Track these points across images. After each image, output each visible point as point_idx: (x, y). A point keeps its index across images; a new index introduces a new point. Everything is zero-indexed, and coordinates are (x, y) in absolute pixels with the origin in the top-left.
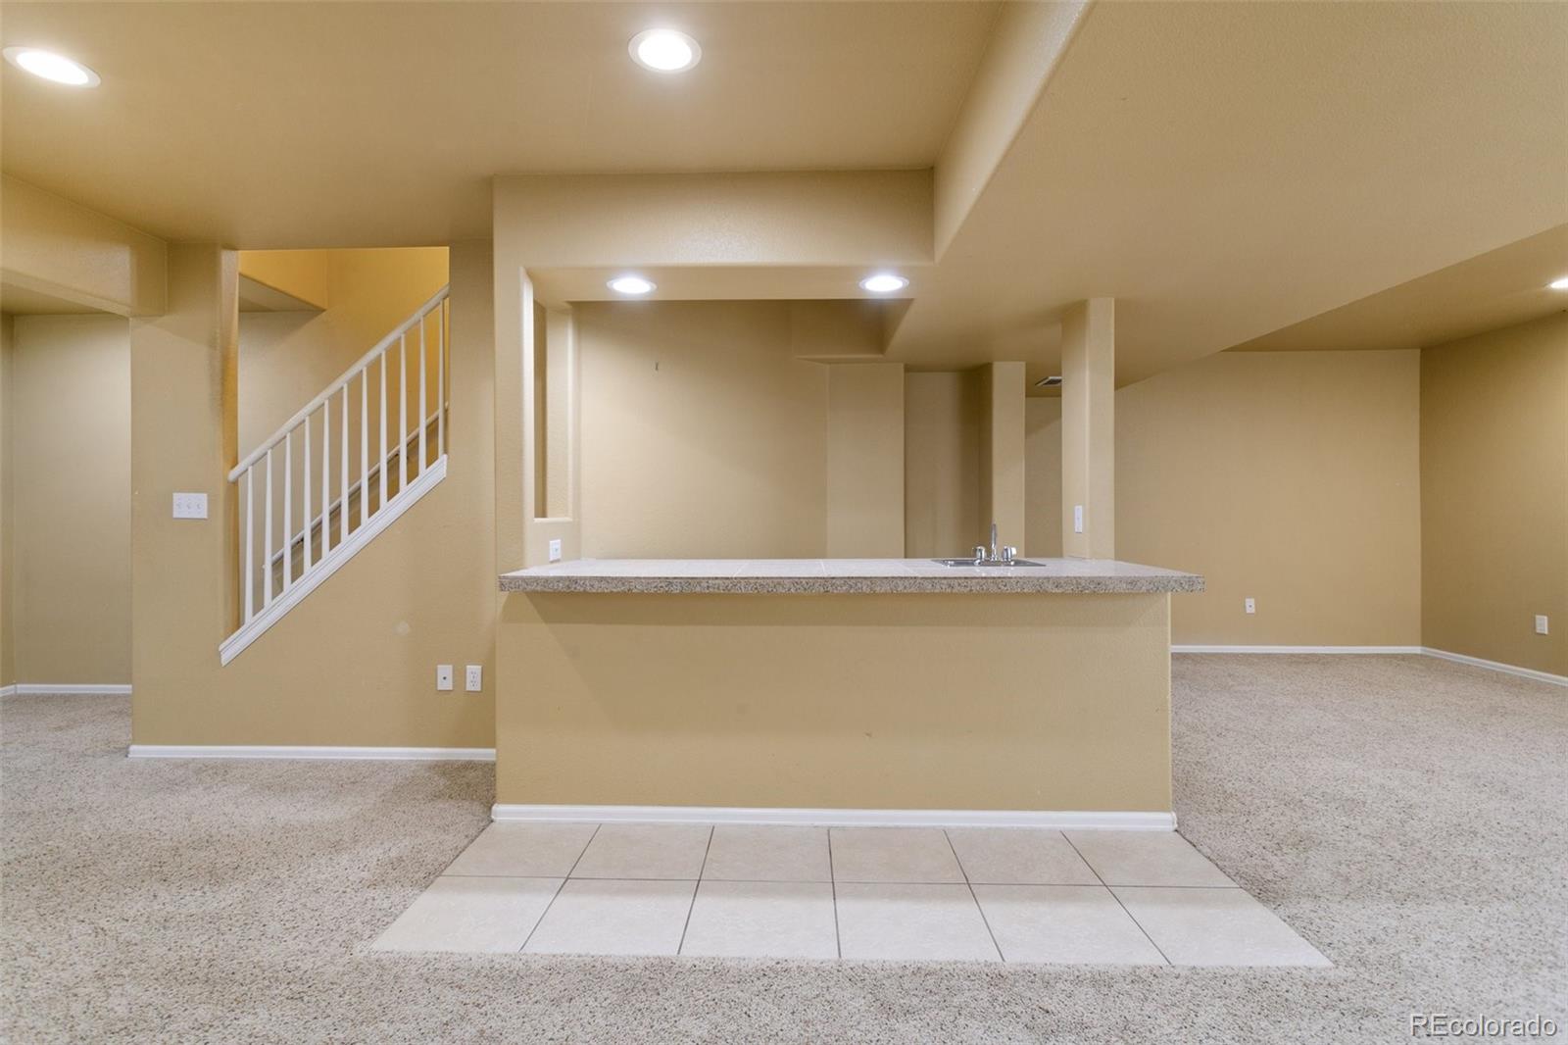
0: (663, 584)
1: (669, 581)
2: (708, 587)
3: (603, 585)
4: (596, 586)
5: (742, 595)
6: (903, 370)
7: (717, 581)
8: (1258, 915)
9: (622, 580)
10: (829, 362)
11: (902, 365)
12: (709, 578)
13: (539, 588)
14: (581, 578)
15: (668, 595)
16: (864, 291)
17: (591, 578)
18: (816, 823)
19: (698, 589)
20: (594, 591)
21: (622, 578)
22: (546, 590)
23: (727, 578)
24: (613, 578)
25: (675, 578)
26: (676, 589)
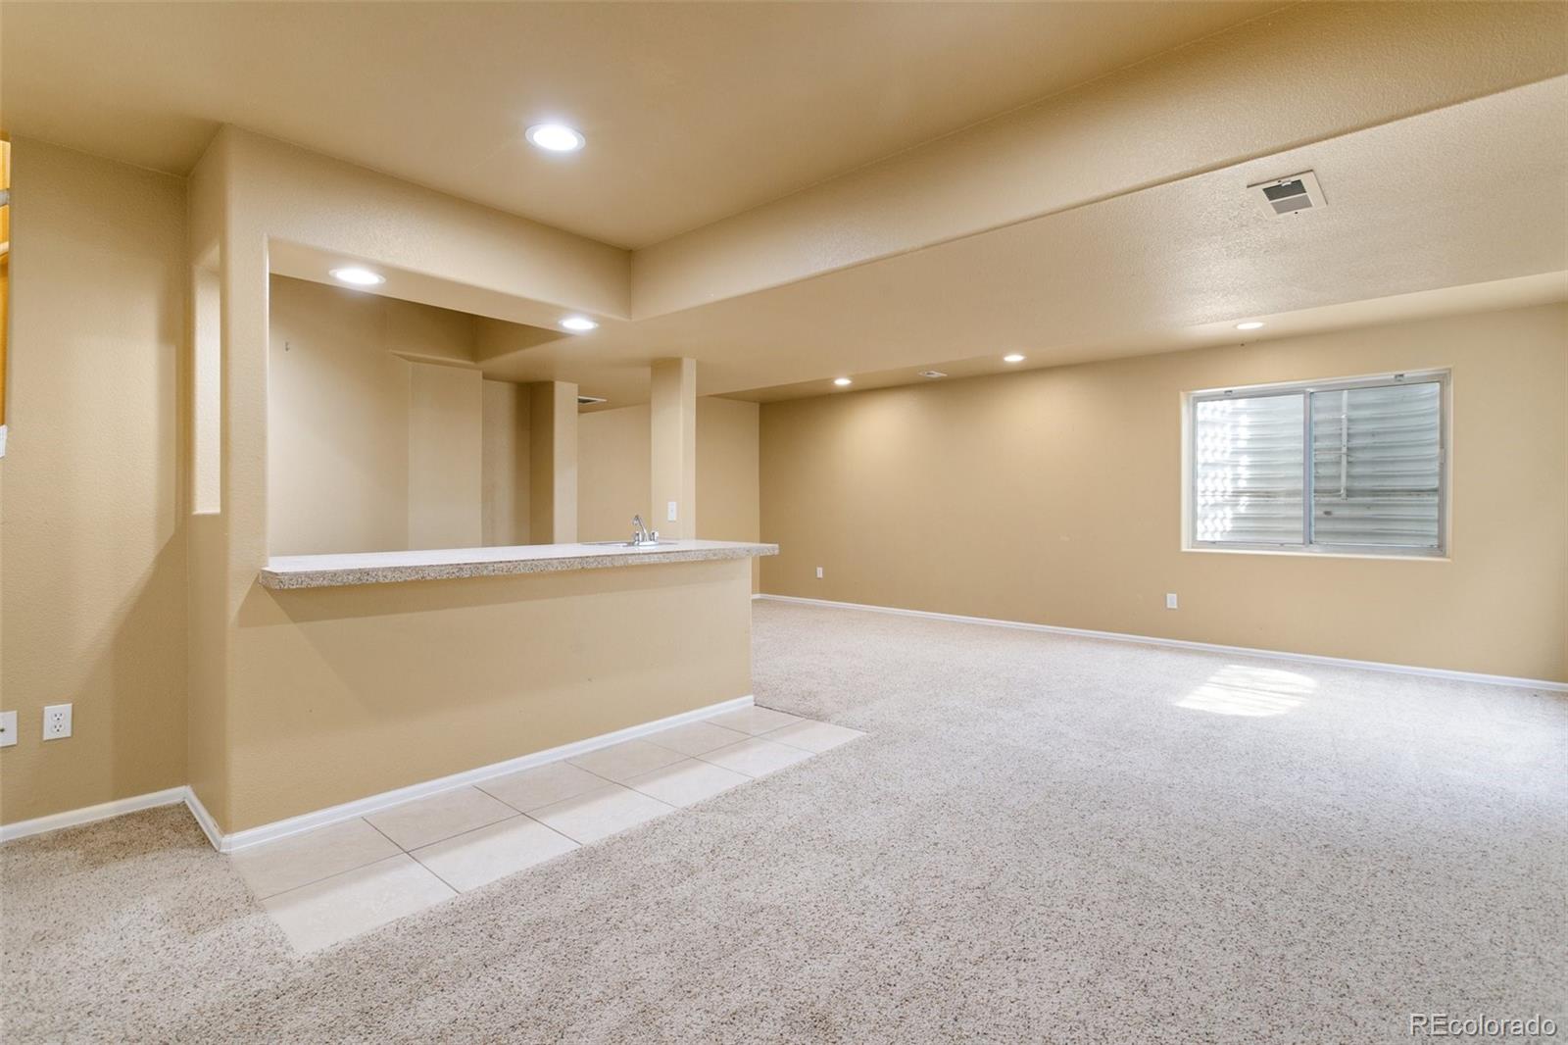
0: (455, 570)
1: (460, 567)
2: (494, 570)
3: (397, 575)
4: (389, 577)
5: (522, 575)
6: (481, 377)
7: (501, 565)
8: (822, 728)
9: (416, 569)
10: (409, 359)
11: (481, 373)
12: (495, 563)
13: (325, 583)
14: (374, 570)
15: (459, 579)
16: (561, 326)
17: (384, 569)
18: (555, 759)
19: (485, 573)
20: (387, 581)
21: (416, 567)
22: (334, 584)
23: (509, 562)
24: (407, 568)
25: (466, 564)
26: (466, 574)
